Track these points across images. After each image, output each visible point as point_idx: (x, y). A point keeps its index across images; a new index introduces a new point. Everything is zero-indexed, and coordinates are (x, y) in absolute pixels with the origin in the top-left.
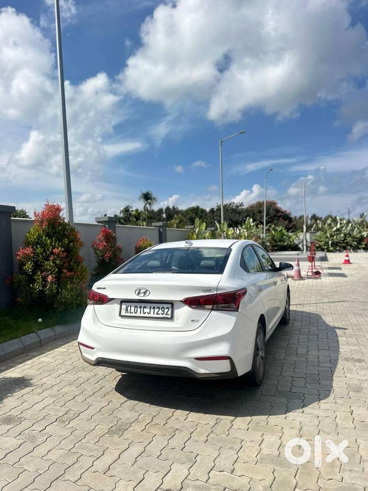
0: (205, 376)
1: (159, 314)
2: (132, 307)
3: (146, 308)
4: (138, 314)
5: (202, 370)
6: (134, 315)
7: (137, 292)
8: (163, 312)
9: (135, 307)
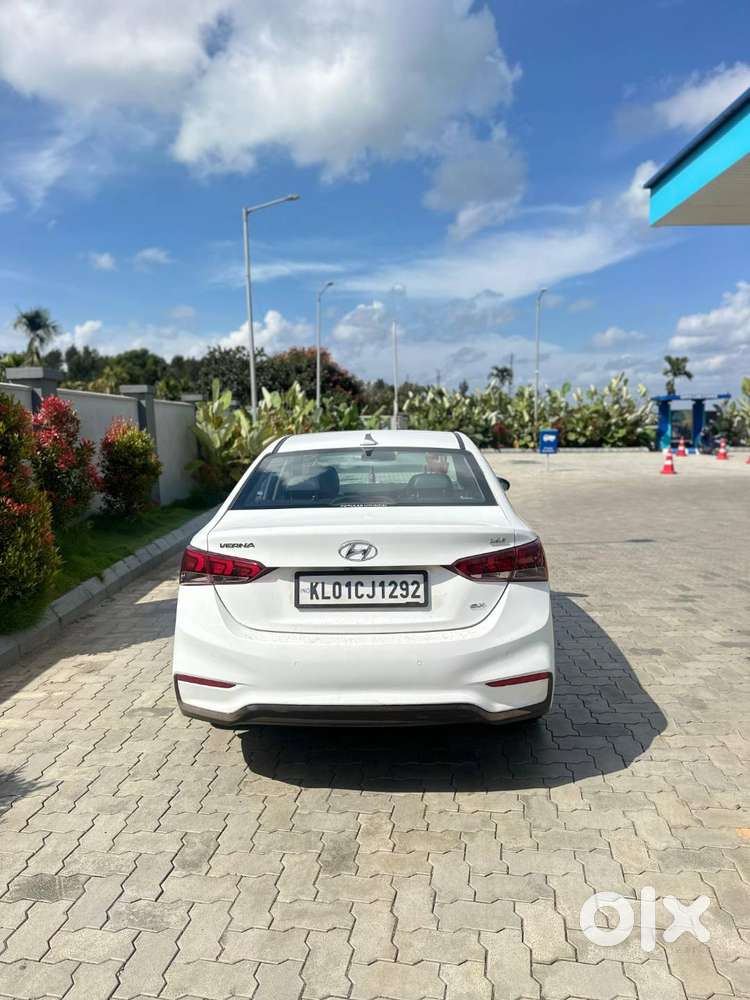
0: (503, 717)
1: (396, 597)
2: (326, 586)
3: (362, 585)
4: (344, 600)
5: (498, 705)
6: (333, 601)
7: (345, 552)
8: (404, 593)
9: (335, 584)
